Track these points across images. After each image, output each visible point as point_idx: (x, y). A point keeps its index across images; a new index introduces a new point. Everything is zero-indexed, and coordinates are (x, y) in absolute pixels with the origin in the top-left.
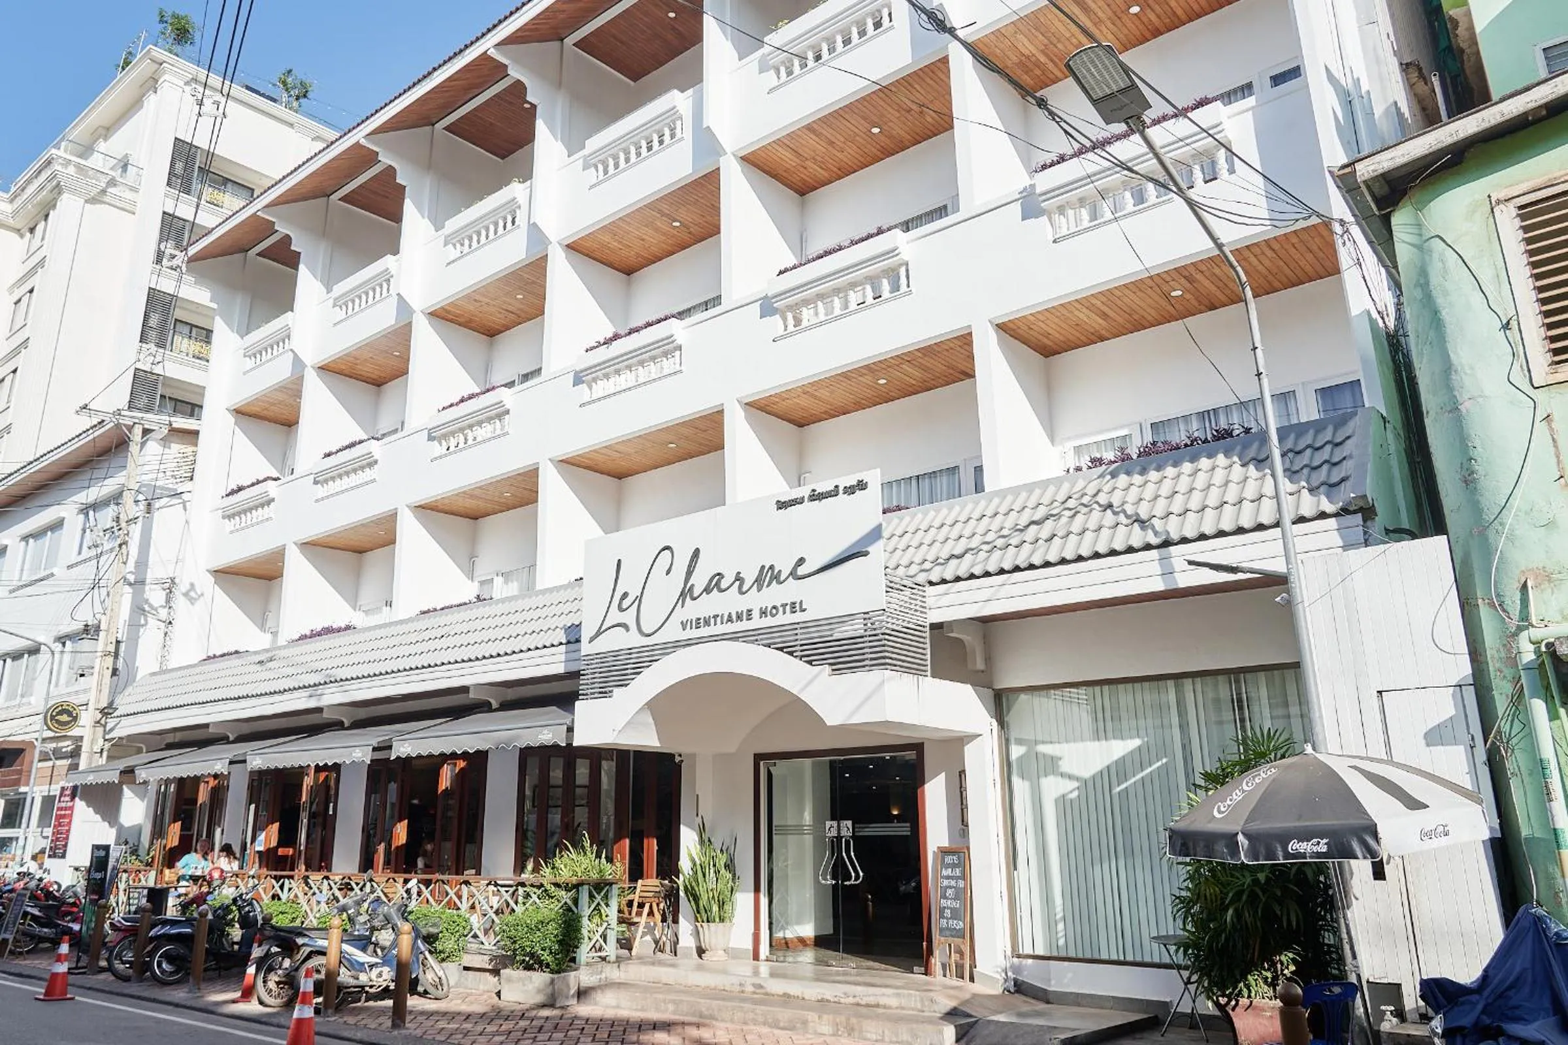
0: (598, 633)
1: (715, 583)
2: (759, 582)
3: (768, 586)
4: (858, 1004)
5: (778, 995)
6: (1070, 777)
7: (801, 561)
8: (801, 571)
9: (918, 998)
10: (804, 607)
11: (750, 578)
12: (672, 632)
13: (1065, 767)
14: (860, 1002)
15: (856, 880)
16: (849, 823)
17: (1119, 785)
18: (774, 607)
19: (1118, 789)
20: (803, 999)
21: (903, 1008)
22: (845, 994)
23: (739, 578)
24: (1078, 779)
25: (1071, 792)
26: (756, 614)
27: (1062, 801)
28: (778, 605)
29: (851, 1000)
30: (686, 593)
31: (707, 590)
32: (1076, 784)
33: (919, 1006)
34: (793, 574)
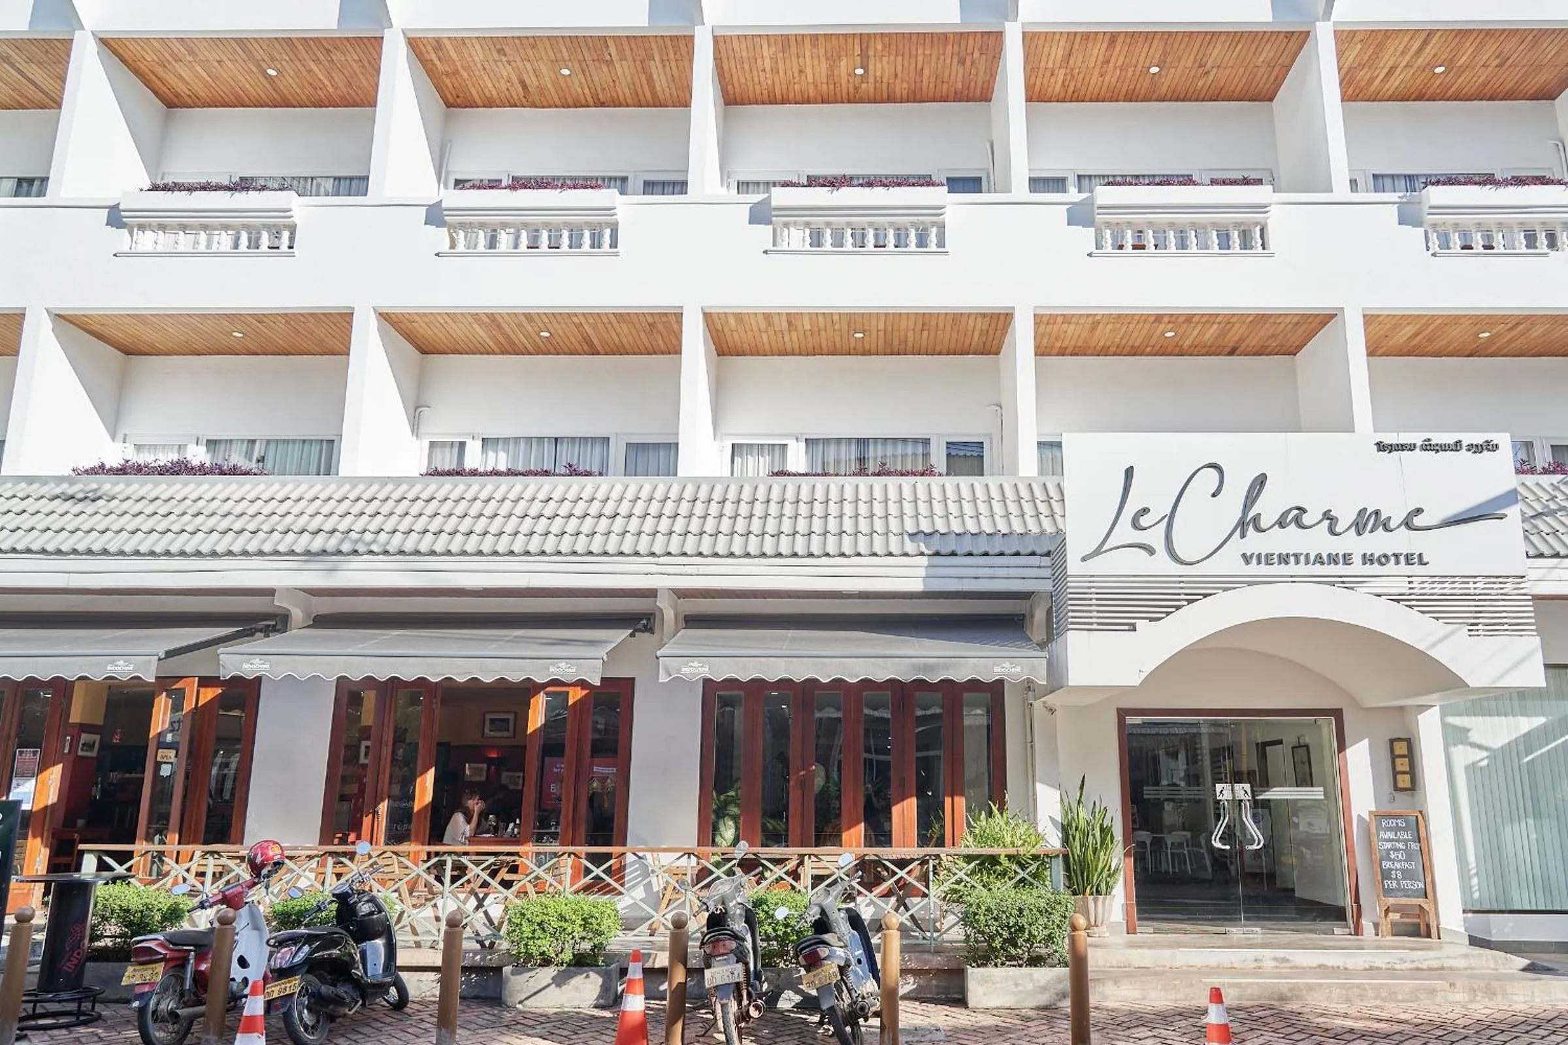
0: (1098, 552)
1: (1294, 517)
2: (1359, 526)
3: (1371, 531)
4: (1418, 969)
5: (1310, 968)
6: (1480, 747)
7: (1419, 511)
8: (1418, 521)
9: (1490, 957)
10: (1425, 560)
11: (1346, 518)
12: (1228, 563)
13: (1474, 737)
14: (1420, 966)
15: (1258, 844)
16: (1247, 786)
17: (1527, 756)
18: (1385, 556)
19: (1526, 760)
20: (1346, 969)
21: (1473, 968)
22: (1401, 959)
23: (1327, 515)
24: (1487, 749)
25: (1480, 761)
26: (1357, 559)
27: (1471, 769)
28: (1390, 554)
29: (1408, 965)
30: (1247, 523)
31: (1281, 523)
32: (1485, 754)
33: (1492, 965)
34: (1408, 524)
